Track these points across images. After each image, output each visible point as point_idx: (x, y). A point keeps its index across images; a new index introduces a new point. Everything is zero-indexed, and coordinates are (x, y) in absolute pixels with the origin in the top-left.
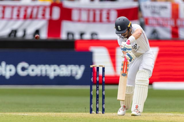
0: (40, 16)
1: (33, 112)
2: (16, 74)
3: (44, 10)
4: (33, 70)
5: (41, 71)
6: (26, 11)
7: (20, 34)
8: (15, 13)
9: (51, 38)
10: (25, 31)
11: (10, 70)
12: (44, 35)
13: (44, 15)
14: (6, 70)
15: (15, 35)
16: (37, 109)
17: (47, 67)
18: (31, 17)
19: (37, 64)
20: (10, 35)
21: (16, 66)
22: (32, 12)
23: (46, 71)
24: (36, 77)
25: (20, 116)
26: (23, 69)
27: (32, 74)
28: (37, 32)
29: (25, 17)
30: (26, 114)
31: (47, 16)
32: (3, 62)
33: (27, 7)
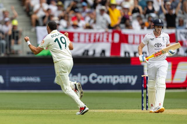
0: (105, 40)
1: (101, 109)
2: (89, 82)
3: (108, 36)
4: (100, 79)
5: (107, 79)
6: (95, 37)
7: (91, 53)
8: (87, 38)
9: (114, 56)
10: (94, 51)
11: (84, 79)
12: (108, 54)
13: (107, 39)
14: (81, 79)
15: (87, 54)
16: (104, 107)
17: (111, 77)
18: (99, 40)
19: (103, 75)
20: (84, 54)
21: (88, 76)
22: (99, 37)
23: (110, 79)
24: (103, 84)
25: (92, 112)
26: (94, 78)
27: (100, 82)
28: (103, 51)
29: (95, 41)
30: (96, 111)
31: (110, 40)
32: (79, 73)
33: (95, 34)
